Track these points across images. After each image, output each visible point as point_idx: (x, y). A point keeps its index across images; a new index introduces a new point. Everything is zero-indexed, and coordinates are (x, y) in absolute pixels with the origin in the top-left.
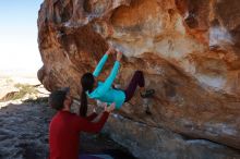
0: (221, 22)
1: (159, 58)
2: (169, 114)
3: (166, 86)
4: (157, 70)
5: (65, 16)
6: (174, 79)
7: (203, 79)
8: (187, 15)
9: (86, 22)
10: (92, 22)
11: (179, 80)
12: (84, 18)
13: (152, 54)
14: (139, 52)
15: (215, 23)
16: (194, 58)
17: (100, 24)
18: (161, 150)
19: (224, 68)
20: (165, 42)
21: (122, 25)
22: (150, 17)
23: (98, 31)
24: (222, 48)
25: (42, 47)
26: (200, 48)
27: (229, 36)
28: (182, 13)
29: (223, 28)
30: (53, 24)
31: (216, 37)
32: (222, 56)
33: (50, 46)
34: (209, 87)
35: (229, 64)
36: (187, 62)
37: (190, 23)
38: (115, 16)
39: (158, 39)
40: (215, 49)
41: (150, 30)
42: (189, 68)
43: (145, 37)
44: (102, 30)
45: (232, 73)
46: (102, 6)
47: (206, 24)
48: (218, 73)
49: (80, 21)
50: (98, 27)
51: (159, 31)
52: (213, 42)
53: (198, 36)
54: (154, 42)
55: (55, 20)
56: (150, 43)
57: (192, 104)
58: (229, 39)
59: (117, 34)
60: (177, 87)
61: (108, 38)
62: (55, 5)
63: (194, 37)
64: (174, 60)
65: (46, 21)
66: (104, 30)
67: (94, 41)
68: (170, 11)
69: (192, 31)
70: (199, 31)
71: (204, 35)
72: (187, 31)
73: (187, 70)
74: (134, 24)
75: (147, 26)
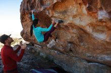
0: (103, 8)
1: (75, 25)
2: (80, 51)
3: (78, 38)
4: (75, 31)
5: (32, 7)
6: (82, 35)
7: (96, 35)
8: (88, 5)
9: (42, 9)
10: (44, 10)
11: (84, 35)
12: (41, 8)
13: (72, 23)
15: (101, 9)
16: (91, 25)
17: (48, 10)
18: (77, 67)
19: (106, 29)
20: (78, 18)
21: (58, 10)
22: (71, 7)
23: (47, 14)
24: (104, 20)
25: (22, 22)
26: (94, 21)
27: (107, 14)
28: (85, 5)
29: (104, 11)
30: (27, 11)
31: (101, 15)
32: (104, 24)
33: (26, 21)
34: (99, 39)
35: (107, 27)
36: (88, 27)
37: (89, 9)
38: (54, 7)
40: (101, 21)
41: (71, 12)
42: (89, 30)
43: (69, 16)
44: (49, 13)
45: (109, 32)
46: (49, 2)
47: (97, 9)
48: (103, 32)
49: (39, 9)
50: (47, 12)
51: (75, 13)
53: (93, 15)
54: (73, 18)
55: (28, 9)
56: (71, 19)
57: (91, 46)
58: (107, 16)
59: (56, 15)
60: (84, 38)
61: (52, 17)
62: (27, 2)
63: (91, 16)
64: (82, 26)
65: (24, 9)
67: (45, 18)
68: (80, 4)
69: (90, 13)
70: (93, 13)
71: (96, 15)
72: (88, 13)
73: (88, 31)
74: (64, 10)
75: (69, 11)
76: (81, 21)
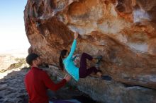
0: (140, 6)
1: (102, 35)
3: (109, 52)
4: (102, 42)
5: (40, 13)
6: (114, 47)
7: (133, 46)
8: (117, 3)
9: (53, 15)
10: (57, 15)
11: (117, 48)
12: (51, 12)
14: (89, 31)
15: (137, 7)
16: (125, 32)
17: (62, 15)
19: (146, 37)
20: (105, 23)
21: (76, 15)
22: (93, 8)
23: (61, 20)
24: (143, 24)
25: (28, 34)
26: (129, 25)
27: (147, 15)
28: (114, 3)
29: (142, 10)
30: (33, 19)
31: (138, 17)
32: (143, 29)
33: (33, 33)
34: (137, 51)
35: (149, 34)
36: (121, 35)
37: (120, 9)
38: (71, 9)
39: (100, 22)
40: (138, 25)
41: (94, 16)
42: (122, 39)
43: (92, 21)
44: (64, 19)
45: (152, 40)
46: (62, 4)
47: (131, 8)
48: (142, 41)
49: (49, 15)
50: (61, 17)
51: (100, 16)
52: (136, 20)
53: (126, 17)
54: (98, 24)
55: (34, 16)
56: (95, 25)
57: (128, 63)
58: (147, 17)
59: (74, 21)
60: (116, 53)
61: (68, 24)
62: (33, 6)
63: (124, 18)
64: (112, 34)
65: (29, 17)
66: (65, 19)
67: (59, 27)
68: (106, 2)
69: (121, 14)
70: (127, 14)
71: (130, 16)
72: (119, 14)
73: (121, 41)
74: (84, 13)
75: (92, 14)
76: (110, 27)
